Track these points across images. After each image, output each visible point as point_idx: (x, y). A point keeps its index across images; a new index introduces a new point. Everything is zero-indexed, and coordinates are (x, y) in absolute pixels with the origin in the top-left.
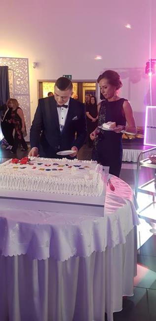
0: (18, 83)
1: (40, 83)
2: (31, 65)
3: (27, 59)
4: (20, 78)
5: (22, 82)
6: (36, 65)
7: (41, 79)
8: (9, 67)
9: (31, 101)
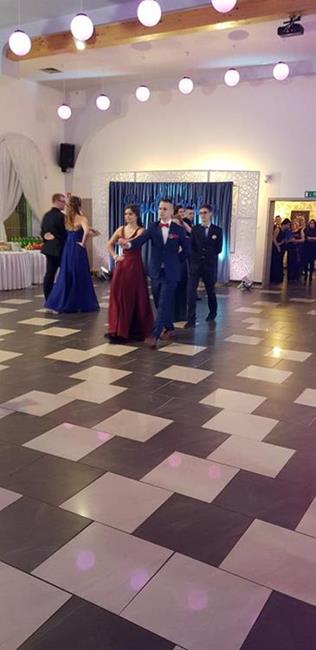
0: (243, 203)
1: (272, 202)
2: (263, 178)
3: (259, 173)
4: (246, 196)
5: (249, 202)
6: (270, 178)
7: (274, 196)
8: (235, 183)
9: (258, 225)
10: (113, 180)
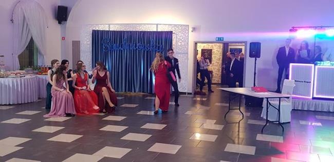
0: (179, 44)
1: (196, 44)
2: (191, 29)
4: (181, 40)
6: (194, 29)
7: (197, 40)
8: (174, 32)
10: (94, 29)
